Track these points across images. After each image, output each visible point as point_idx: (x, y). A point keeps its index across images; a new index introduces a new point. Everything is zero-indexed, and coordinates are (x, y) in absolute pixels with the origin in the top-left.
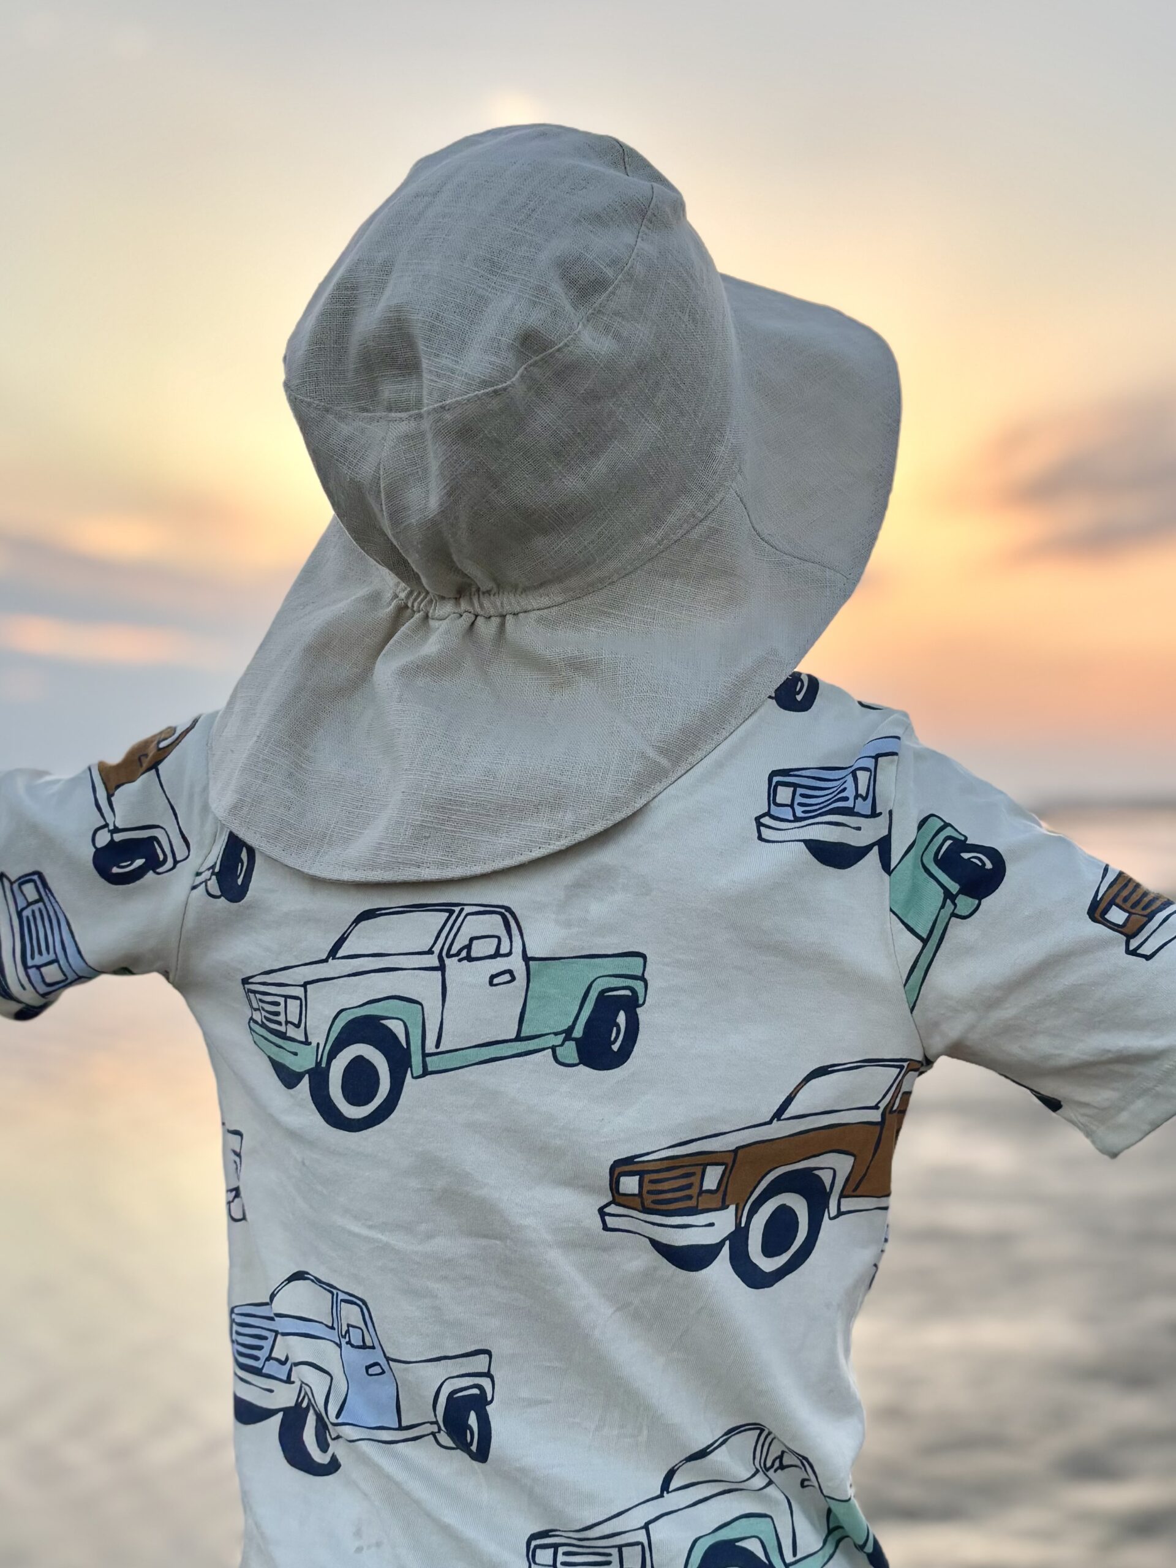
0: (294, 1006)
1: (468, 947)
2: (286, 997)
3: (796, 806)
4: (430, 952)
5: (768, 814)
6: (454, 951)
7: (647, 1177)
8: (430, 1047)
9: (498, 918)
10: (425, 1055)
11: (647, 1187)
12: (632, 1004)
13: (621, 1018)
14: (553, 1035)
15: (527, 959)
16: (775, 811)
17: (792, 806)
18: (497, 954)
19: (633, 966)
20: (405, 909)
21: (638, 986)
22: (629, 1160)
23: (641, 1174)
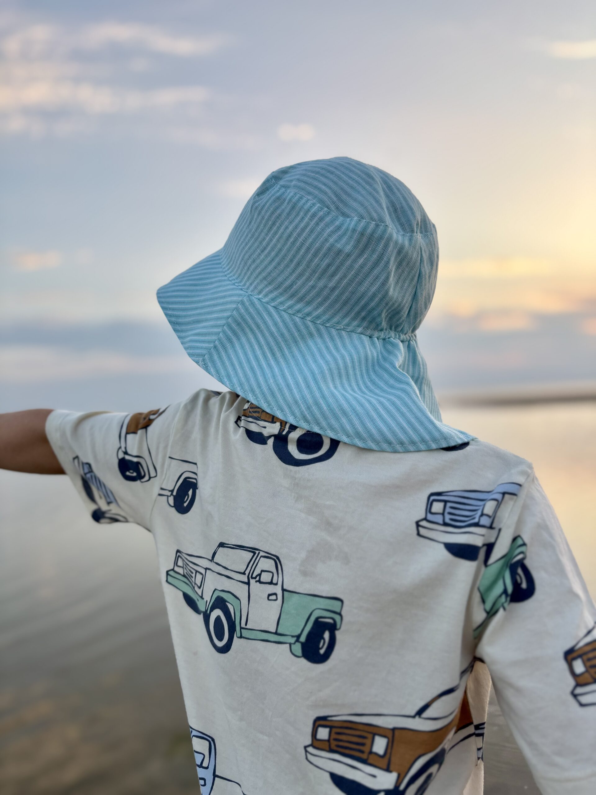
0: (199, 577)
1: (260, 575)
2: (196, 571)
3: (446, 514)
4: (244, 573)
5: (425, 519)
6: (254, 576)
7: (334, 730)
8: (243, 625)
9: (273, 562)
10: (241, 628)
11: (334, 736)
12: (333, 628)
13: (327, 635)
14: (290, 637)
15: (283, 590)
16: (430, 517)
17: (443, 514)
18: (271, 583)
19: (335, 606)
20: (235, 547)
21: (337, 618)
22: (324, 718)
23: (331, 727)
